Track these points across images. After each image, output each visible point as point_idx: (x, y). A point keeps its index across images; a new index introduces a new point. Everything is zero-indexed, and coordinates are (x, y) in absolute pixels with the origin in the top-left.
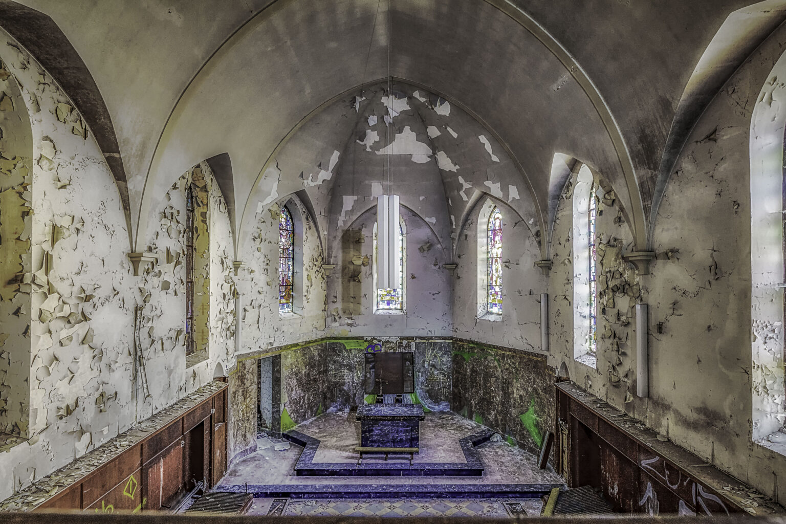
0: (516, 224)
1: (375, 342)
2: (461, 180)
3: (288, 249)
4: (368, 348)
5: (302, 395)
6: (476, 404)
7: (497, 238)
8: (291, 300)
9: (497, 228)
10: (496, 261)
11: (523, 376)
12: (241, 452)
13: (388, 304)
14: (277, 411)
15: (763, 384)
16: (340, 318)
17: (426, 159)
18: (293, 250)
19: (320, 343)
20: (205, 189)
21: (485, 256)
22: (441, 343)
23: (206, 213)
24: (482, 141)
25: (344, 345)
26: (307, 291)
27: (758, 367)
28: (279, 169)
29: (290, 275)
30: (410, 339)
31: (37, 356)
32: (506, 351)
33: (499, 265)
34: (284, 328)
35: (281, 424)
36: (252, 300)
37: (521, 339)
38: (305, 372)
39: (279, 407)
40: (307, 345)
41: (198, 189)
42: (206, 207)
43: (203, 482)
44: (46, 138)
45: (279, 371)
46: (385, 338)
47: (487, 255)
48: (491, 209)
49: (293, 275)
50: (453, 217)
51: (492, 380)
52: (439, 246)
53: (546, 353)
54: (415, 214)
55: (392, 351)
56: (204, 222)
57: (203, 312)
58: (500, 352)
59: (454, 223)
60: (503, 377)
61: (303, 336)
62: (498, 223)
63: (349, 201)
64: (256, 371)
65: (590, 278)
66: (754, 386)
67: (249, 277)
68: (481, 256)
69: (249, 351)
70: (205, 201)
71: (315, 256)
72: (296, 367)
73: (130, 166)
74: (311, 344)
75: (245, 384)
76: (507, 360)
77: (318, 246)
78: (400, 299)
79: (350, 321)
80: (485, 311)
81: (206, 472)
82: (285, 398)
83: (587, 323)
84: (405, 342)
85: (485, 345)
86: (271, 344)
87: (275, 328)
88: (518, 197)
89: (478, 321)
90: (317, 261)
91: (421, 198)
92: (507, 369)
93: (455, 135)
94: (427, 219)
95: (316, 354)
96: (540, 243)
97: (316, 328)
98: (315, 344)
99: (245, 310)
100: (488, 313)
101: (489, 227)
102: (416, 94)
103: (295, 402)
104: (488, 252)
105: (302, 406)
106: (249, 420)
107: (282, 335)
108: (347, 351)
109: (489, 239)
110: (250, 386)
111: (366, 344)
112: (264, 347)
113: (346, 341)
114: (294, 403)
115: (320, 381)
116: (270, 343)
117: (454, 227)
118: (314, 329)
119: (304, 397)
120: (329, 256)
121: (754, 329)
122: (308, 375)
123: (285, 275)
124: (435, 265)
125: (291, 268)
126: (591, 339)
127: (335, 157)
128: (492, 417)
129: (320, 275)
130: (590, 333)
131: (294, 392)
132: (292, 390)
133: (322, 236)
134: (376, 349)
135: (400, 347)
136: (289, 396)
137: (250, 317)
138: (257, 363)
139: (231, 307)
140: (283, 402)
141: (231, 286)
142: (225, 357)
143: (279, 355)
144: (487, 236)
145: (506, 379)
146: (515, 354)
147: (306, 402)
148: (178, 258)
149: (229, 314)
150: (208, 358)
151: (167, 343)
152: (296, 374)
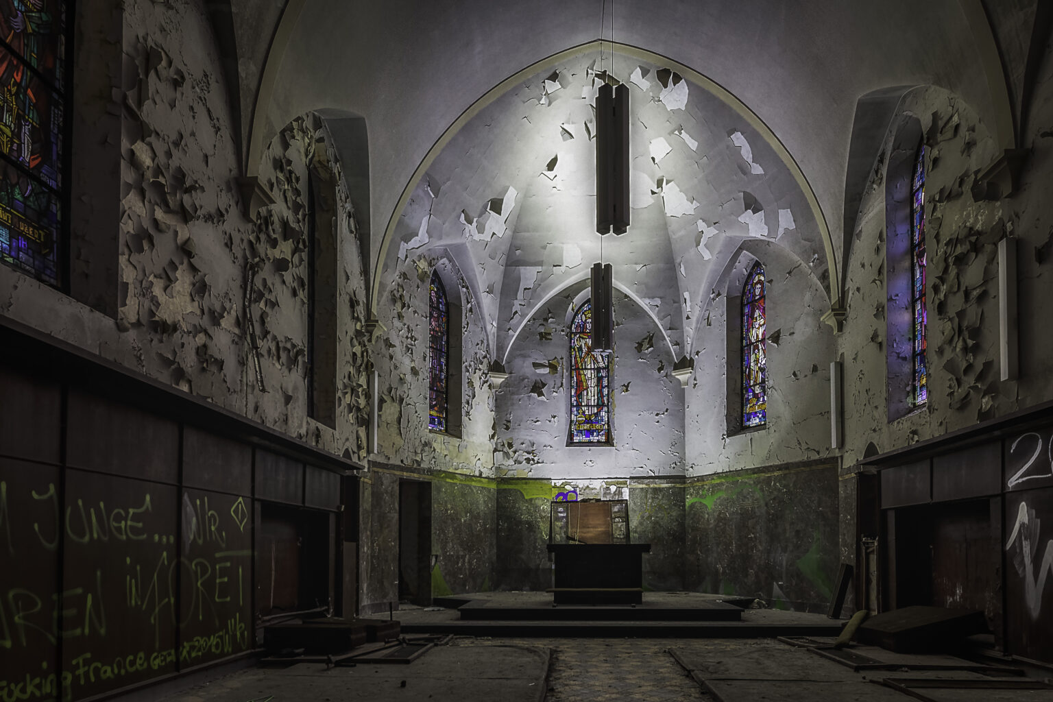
0: (789, 273)
1: (568, 488)
3: (440, 338)
4: (557, 496)
5: (461, 553)
6: (724, 568)
8: (444, 415)
9: (757, 298)
10: (756, 347)
11: (800, 500)
12: (377, 605)
13: (587, 436)
14: (425, 566)
16: (516, 451)
18: (448, 341)
19: (486, 485)
22: (667, 489)
24: (737, 143)
25: (521, 493)
26: (468, 403)
29: (443, 377)
30: (620, 482)
32: (773, 471)
34: (436, 447)
35: (432, 586)
36: (391, 388)
37: (799, 446)
38: (465, 521)
39: (428, 560)
40: (470, 483)
43: (327, 604)
45: (429, 509)
46: (583, 482)
49: (447, 378)
50: (686, 294)
51: (751, 523)
53: (839, 453)
57: (327, 363)
58: (763, 475)
59: (689, 304)
60: (768, 513)
61: (463, 468)
63: (529, 276)
64: (397, 493)
67: (387, 352)
69: (385, 462)
71: (480, 356)
72: (452, 508)
74: (473, 483)
75: (381, 507)
76: (775, 484)
77: (483, 342)
78: (605, 427)
79: (531, 457)
80: (739, 427)
81: (332, 593)
82: (437, 549)
84: (613, 488)
85: (738, 473)
86: (419, 463)
87: (423, 442)
88: (792, 227)
89: (727, 442)
90: (482, 363)
92: (774, 499)
93: (694, 144)
94: (647, 301)
95: (481, 501)
96: (827, 288)
97: (481, 461)
98: (479, 484)
99: (382, 399)
103: (452, 560)
104: (742, 339)
105: (460, 569)
106: (387, 561)
107: (433, 455)
108: (525, 501)
111: (555, 492)
112: (408, 462)
113: (524, 484)
114: (450, 561)
115: (486, 542)
116: (416, 460)
117: (689, 309)
118: (478, 463)
119: (463, 557)
122: (469, 527)
123: (436, 375)
124: (659, 371)
125: (444, 367)
127: (510, 198)
128: (750, 579)
129: (487, 385)
131: (450, 545)
132: (447, 543)
133: (489, 329)
134: (570, 498)
135: (605, 494)
136: (444, 548)
137: (388, 411)
138: (398, 483)
139: (363, 380)
140: (434, 553)
141: (362, 353)
142: (356, 450)
143: (429, 484)
144: (742, 315)
145: (773, 514)
146: (787, 472)
147: (467, 567)
148: (298, 243)
149: (360, 390)
150: (335, 430)
151: (283, 356)
152: (452, 519)
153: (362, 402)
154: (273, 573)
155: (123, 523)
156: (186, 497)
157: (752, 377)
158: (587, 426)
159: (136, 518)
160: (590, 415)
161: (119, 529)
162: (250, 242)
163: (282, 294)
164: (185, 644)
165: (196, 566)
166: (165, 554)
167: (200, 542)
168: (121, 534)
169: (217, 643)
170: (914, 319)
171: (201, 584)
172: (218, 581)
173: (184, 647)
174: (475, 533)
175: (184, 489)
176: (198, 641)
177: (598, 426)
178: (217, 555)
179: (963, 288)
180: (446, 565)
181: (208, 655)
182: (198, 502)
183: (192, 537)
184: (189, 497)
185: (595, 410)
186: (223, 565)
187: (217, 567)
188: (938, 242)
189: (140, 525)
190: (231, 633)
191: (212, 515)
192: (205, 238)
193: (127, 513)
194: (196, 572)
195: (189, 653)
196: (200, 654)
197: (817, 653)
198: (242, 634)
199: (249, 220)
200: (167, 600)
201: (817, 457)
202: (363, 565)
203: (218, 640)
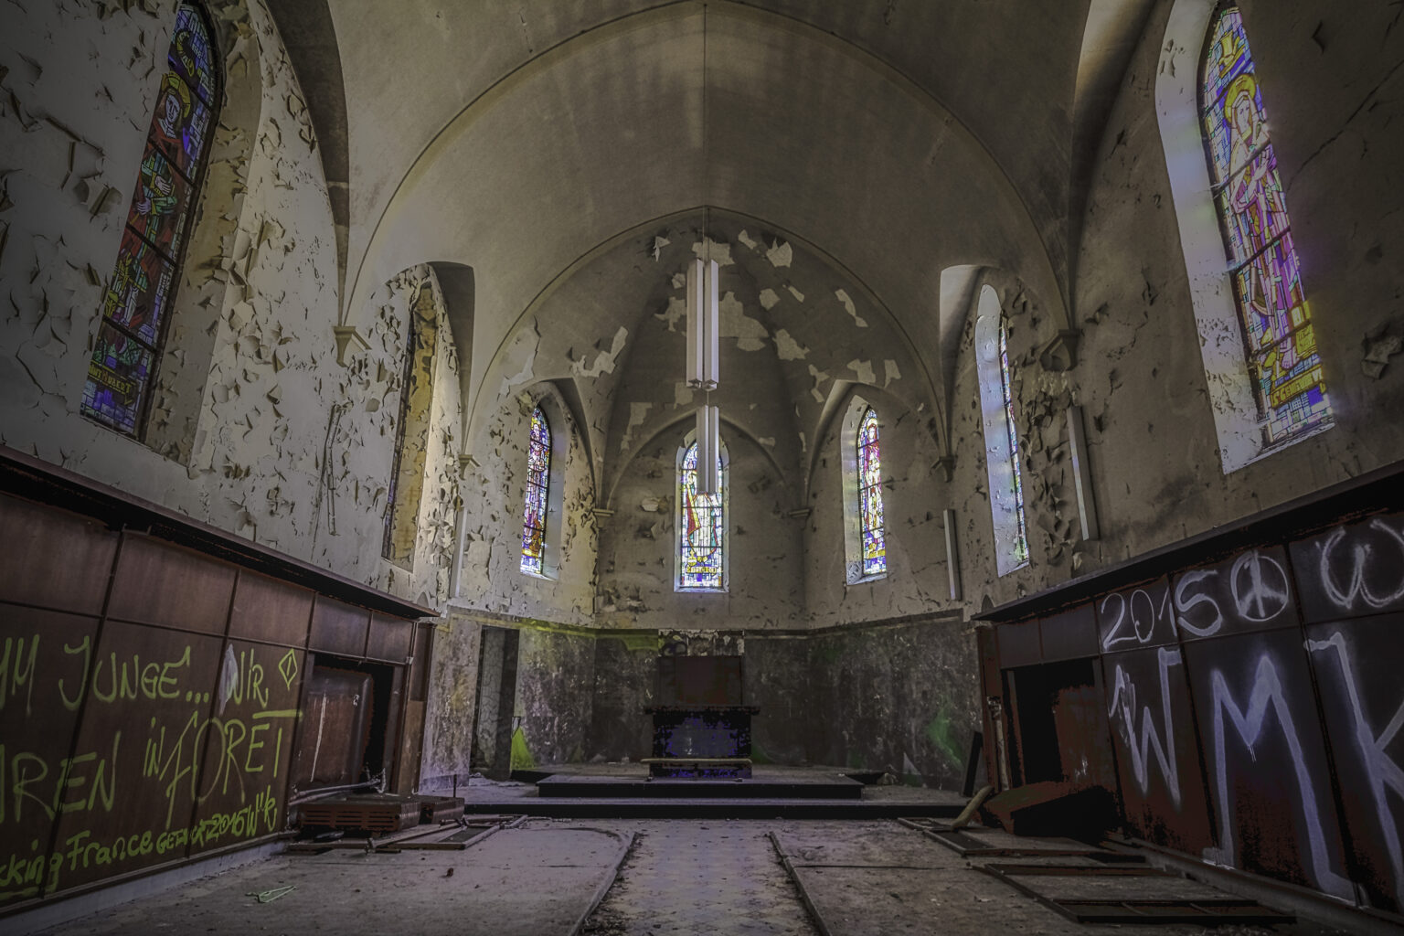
0: (899, 420)
1: (677, 638)
2: (813, 370)
3: (541, 473)
4: (664, 648)
5: (550, 715)
6: (850, 734)
7: (872, 456)
8: (540, 555)
9: (871, 441)
10: (873, 491)
11: (925, 656)
12: (442, 777)
13: (699, 580)
14: (505, 732)
15: (1225, 398)
16: (618, 597)
17: (757, 345)
18: (549, 476)
19: (583, 634)
20: (433, 324)
21: (855, 488)
22: (789, 640)
23: (431, 358)
24: (841, 298)
25: (623, 643)
26: (568, 543)
27: (1215, 377)
28: (538, 334)
29: (541, 514)
30: (735, 634)
31: (217, 367)
32: (895, 624)
33: (878, 495)
34: (528, 589)
35: (512, 754)
36: (482, 527)
37: (919, 597)
38: (557, 676)
39: (511, 723)
40: (564, 632)
41: (423, 324)
42: (431, 350)
43: (380, 777)
44: (273, 121)
45: (515, 661)
46: (693, 631)
47: (859, 485)
48: (861, 413)
49: (546, 515)
50: (802, 436)
51: (876, 682)
52: (781, 483)
53: (958, 606)
54: (742, 434)
55: (705, 654)
56: (427, 370)
57: (411, 501)
58: (886, 628)
59: (804, 444)
60: (893, 671)
61: (557, 614)
62: (872, 435)
63: (639, 412)
64: (478, 642)
65: (1011, 450)
66: (1213, 403)
67: (480, 488)
68: (848, 487)
69: (468, 607)
70: (431, 342)
71: (583, 492)
72: (542, 661)
73: (357, 207)
74: (569, 632)
75: (458, 659)
76: (898, 638)
77: (587, 477)
78: (719, 570)
79: (635, 604)
80: (859, 574)
81: (387, 763)
82: (520, 709)
83: (1013, 519)
84: (727, 639)
85: (861, 625)
86: (505, 608)
87: (513, 585)
88: (898, 376)
89: (848, 589)
90: (585, 499)
91: (752, 407)
92: (899, 655)
93: (800, 297)
94: (761, 440)
95: (577, 652)
96: (935, 436)
97: (579, 607)
98: (575, 633)
99: (470, 537)
100: (864, 576)
101: (860, 443)
102: (743, 237)
103: (537, 723)
104: (859, 481)
105: (547, 734)
106: (459, 724)
107: (523, 600)
108: (628, 653)
109: (861, 461)
110: (467, 665)
111: (661, 642)
112: (493, 608)
113: (627, 636)
114: (535, 724)
115: (580, 701)
116: (504, 606)
117: (804, 450)
118: (576, 609)
119: (552, 719)
120: (605, 497)
121: (1200, 331)
122: (561, 683)
123: (533, 511)
124: (776, 512)
125: (543, 504)
126: (1021, 543)
127: (621, 337)
128: (879, 749)
129: (589, 523)
130: (1020, 532)
131: (536, 705)
132: (533, 701)
133: (595, 463)
134: (678, 650)
135: (718, 647)
136: (528, 709)
137: (475, 551)
138: (480, 630)
139: (450, 519)
140: (516, 714)
141: (452, 488)
142: (434, 593)
143: (517, 632)
144: (858, 457)
145: (898, 673)
146: (909, 624)
147: (556, 732)
148: (392, 383)
149: (446, 527)
150: (412, 571)
151: (363, 494)
152: (541, 674)
153: (447, 540)
154: (320, 737)
155: (156, 678)
156: (230, 650)
157: (871, 521)
158: (699, 569)
159: (171, 673)
160: (703, 557)
161: (149, 686)
162: (341, 385)
163: (369, 433)
164: (202, 822)
165: (229, 728)
166: (196, 714)
167: (238, 701)
168: (151, 691)
169: (240, 822)
170: (1014, 471)
171: (232, 751)
172: (252, 746)
173: (199, 826)
174: (567, 691)
175: (229, 641)
176: (217, 819)
177: (711, 570)
178: (256, 716)
179: (1045, 448)
180: (530, 729)
181: (227, 838)
182: (243, 655)
183: (229, 695)
184: (234, 650)
185: (708, 552)
186: (260, 727)
187: (254, 729)
188: (1021, 402)
189: (174, 681)
190: (257, 811)
191: (257, 670)
192: (294, 385)
193: (162, 668)
194: (228, 736)
195: (204, 834)
196: (217, 835)
197: (931, 837)
198: (271, 812)
199: (343, 365)
200: (189, 768)
201: (938, 610)
202: (430, 730)
203: (242, 819)
